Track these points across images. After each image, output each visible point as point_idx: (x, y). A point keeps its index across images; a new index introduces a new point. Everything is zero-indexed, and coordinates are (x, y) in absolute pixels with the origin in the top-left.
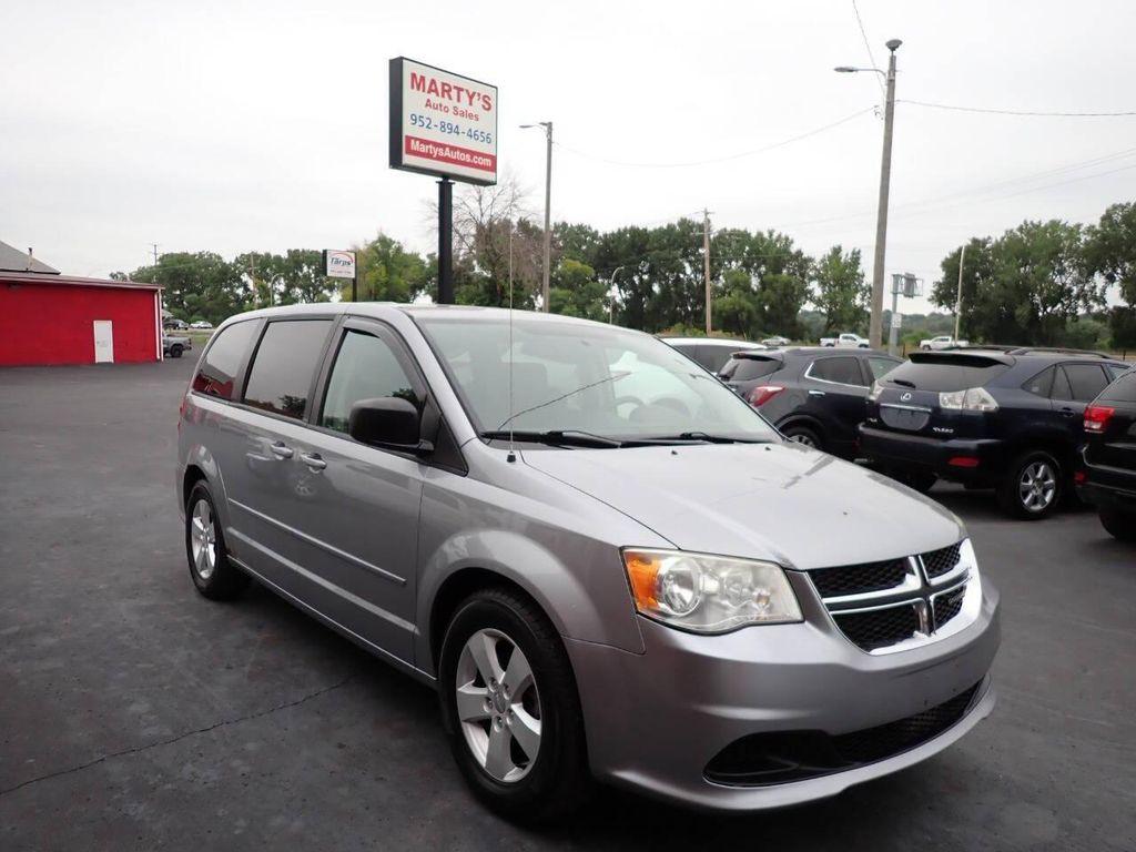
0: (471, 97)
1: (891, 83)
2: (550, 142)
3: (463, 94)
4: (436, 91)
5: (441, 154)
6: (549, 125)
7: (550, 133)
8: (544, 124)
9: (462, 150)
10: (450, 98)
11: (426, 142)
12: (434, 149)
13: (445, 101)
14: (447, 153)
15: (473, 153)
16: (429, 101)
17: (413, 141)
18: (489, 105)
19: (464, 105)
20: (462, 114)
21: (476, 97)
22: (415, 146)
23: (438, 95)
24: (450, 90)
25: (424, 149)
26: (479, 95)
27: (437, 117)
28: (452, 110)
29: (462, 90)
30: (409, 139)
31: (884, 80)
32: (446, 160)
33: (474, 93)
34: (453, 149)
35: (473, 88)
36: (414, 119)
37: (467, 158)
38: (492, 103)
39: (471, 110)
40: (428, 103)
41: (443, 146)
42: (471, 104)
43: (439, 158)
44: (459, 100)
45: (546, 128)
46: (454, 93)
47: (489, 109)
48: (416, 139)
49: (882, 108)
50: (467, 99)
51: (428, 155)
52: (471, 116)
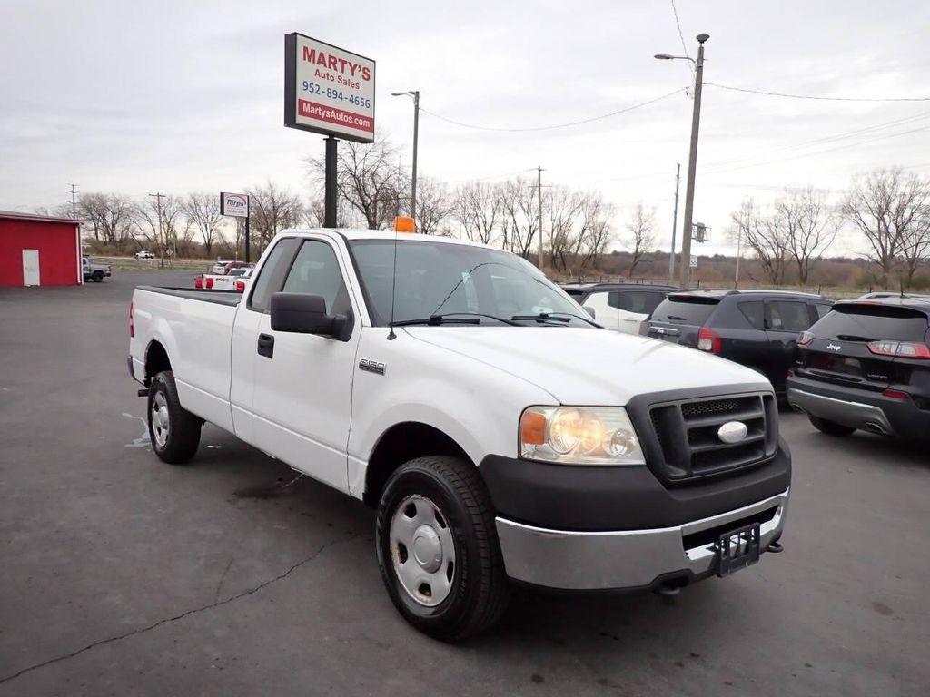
0: (353, 69)
1: (700, 69)
2: (417, 108)
3: (347, 66)
4: (324, 63)
5: (328, 116)
6: (417, 94)
7: (417, 101)
8: (413, 93)
9: (345, 113)
10: (336, 69)
11: (316, 105)
12: (321, 111)
13: (332, 72)
14: (333, 115)
15: (354, 116)
16: (318, 70)
17: (305, 104)
18: (368, 75)
19: (347, 75)
20: (346, 83)
21: (357, 68)
22: (306, 108)
23: (325, 66)
24: (336, 62)
25: (313, 111)
26: (360, 67)
27: (325, 84)
28: (336, 79)
29: (346, 62)
30: (302, 102)
31: (693, 66)
32: (332, 120)
33: (356, 66)
34: (338, 111)
35: (354, 61)
36: (307, 85)
37: (350, 119)
38: (371, 74)
39: (353, 80)
40: (317, 73)
41: (330, 109)
42: (353, 75)
43: (326, 119)
44: (343, 71)
45: (414, 96)
46: (339, 65)
47: (368, 79)
48: (307, 102)
49: (692, 90)
50: (350, 71)
51: (317, 117)
52: (352, 84)
